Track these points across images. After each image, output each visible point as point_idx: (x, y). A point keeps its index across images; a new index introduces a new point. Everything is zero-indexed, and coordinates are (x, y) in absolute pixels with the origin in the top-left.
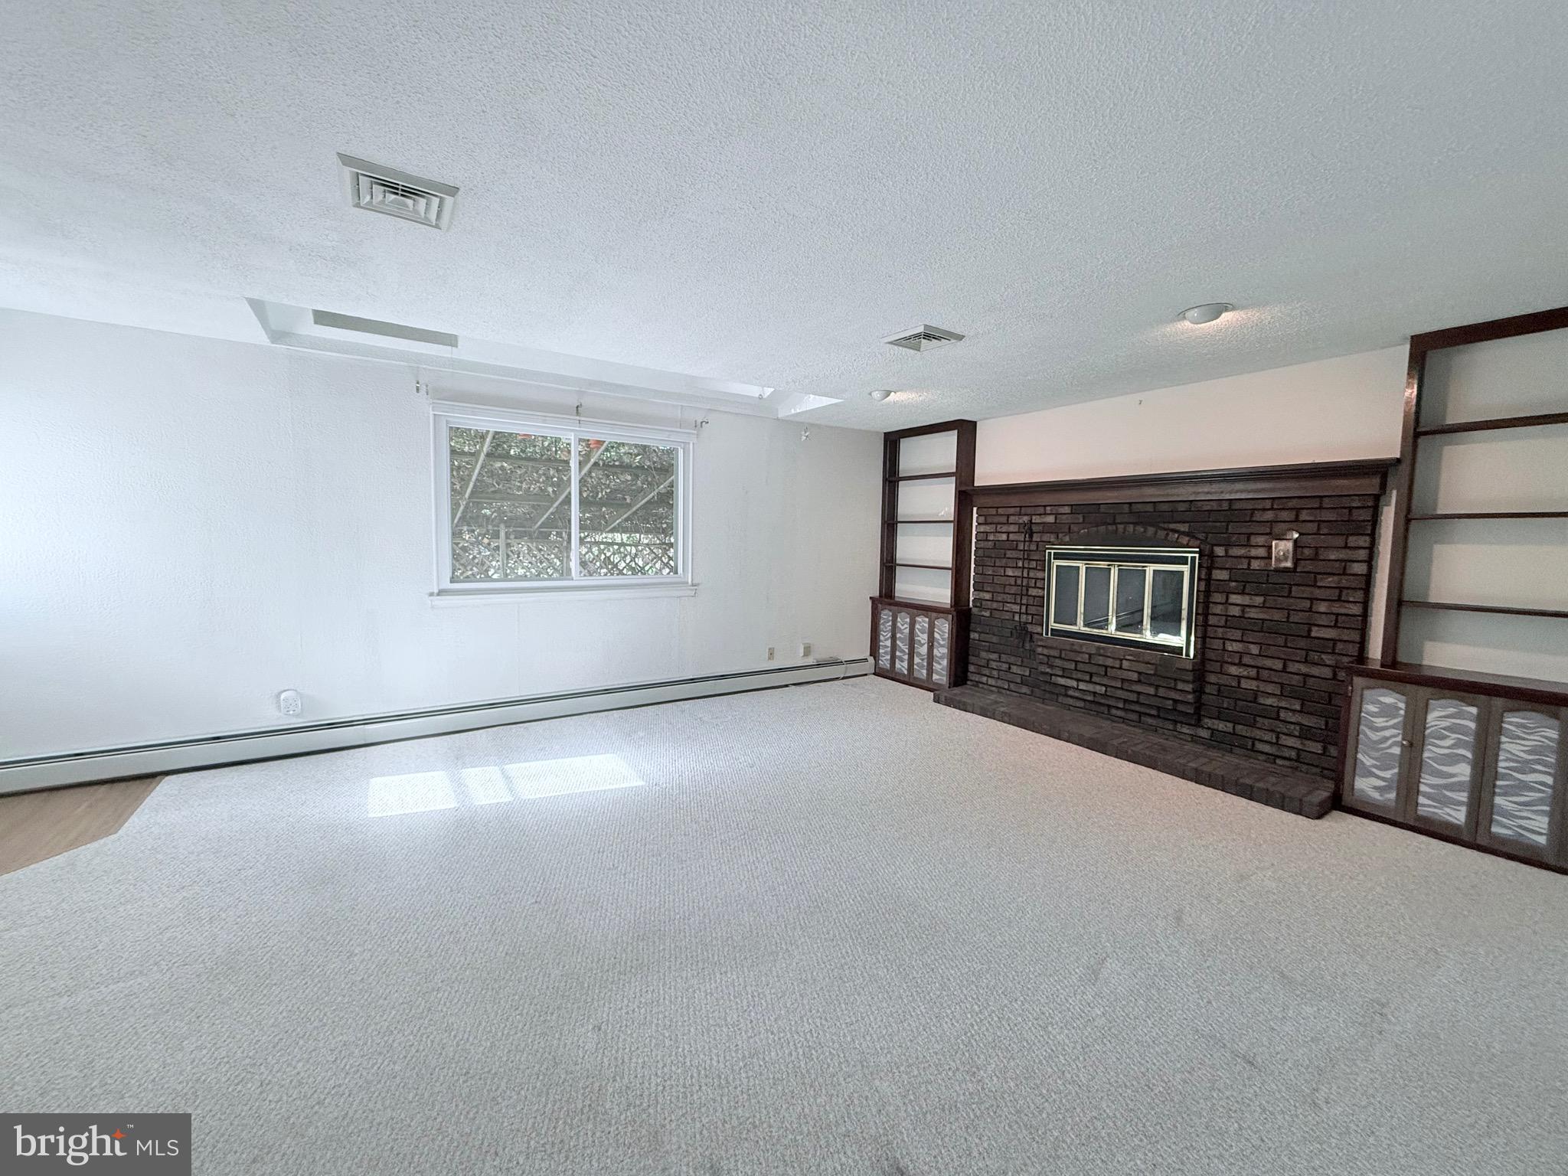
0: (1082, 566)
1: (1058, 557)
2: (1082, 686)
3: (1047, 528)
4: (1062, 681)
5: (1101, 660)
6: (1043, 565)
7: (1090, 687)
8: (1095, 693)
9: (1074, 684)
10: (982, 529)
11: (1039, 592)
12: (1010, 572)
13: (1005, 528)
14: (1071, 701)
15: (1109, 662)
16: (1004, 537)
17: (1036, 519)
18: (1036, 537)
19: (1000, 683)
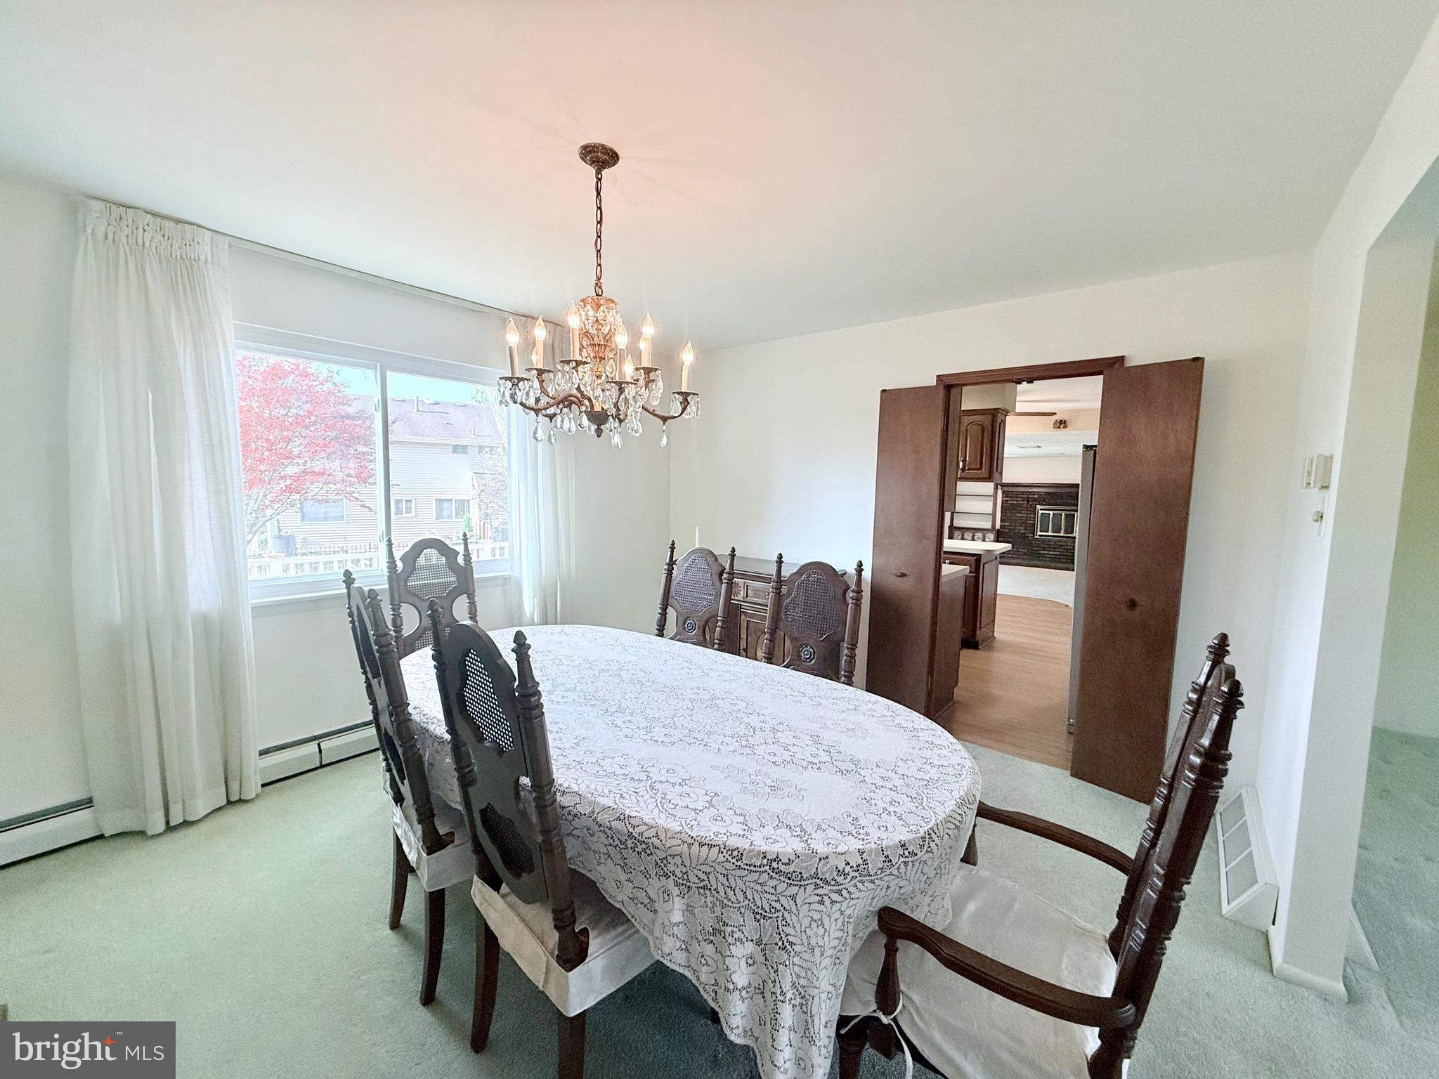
0: (1051, 513)
1: (1041, 509)
2: (1051, 553)
3: (1035, 500)
4: (1042, 552)
5: (1059, 543)
6: (1034, 511)
7: (1054, 553)
8: (1056, 555)
9: (1047, 552)
10: (1005, 499)
11: (1032, 522)
12: (1018, 515)
13: (1016, 499)
14: (1045, 559)
15: (1062, 544)
16: (1015, 502)
17: (1030, 496)
18: (1030, 503)
19: (1014, 556)
